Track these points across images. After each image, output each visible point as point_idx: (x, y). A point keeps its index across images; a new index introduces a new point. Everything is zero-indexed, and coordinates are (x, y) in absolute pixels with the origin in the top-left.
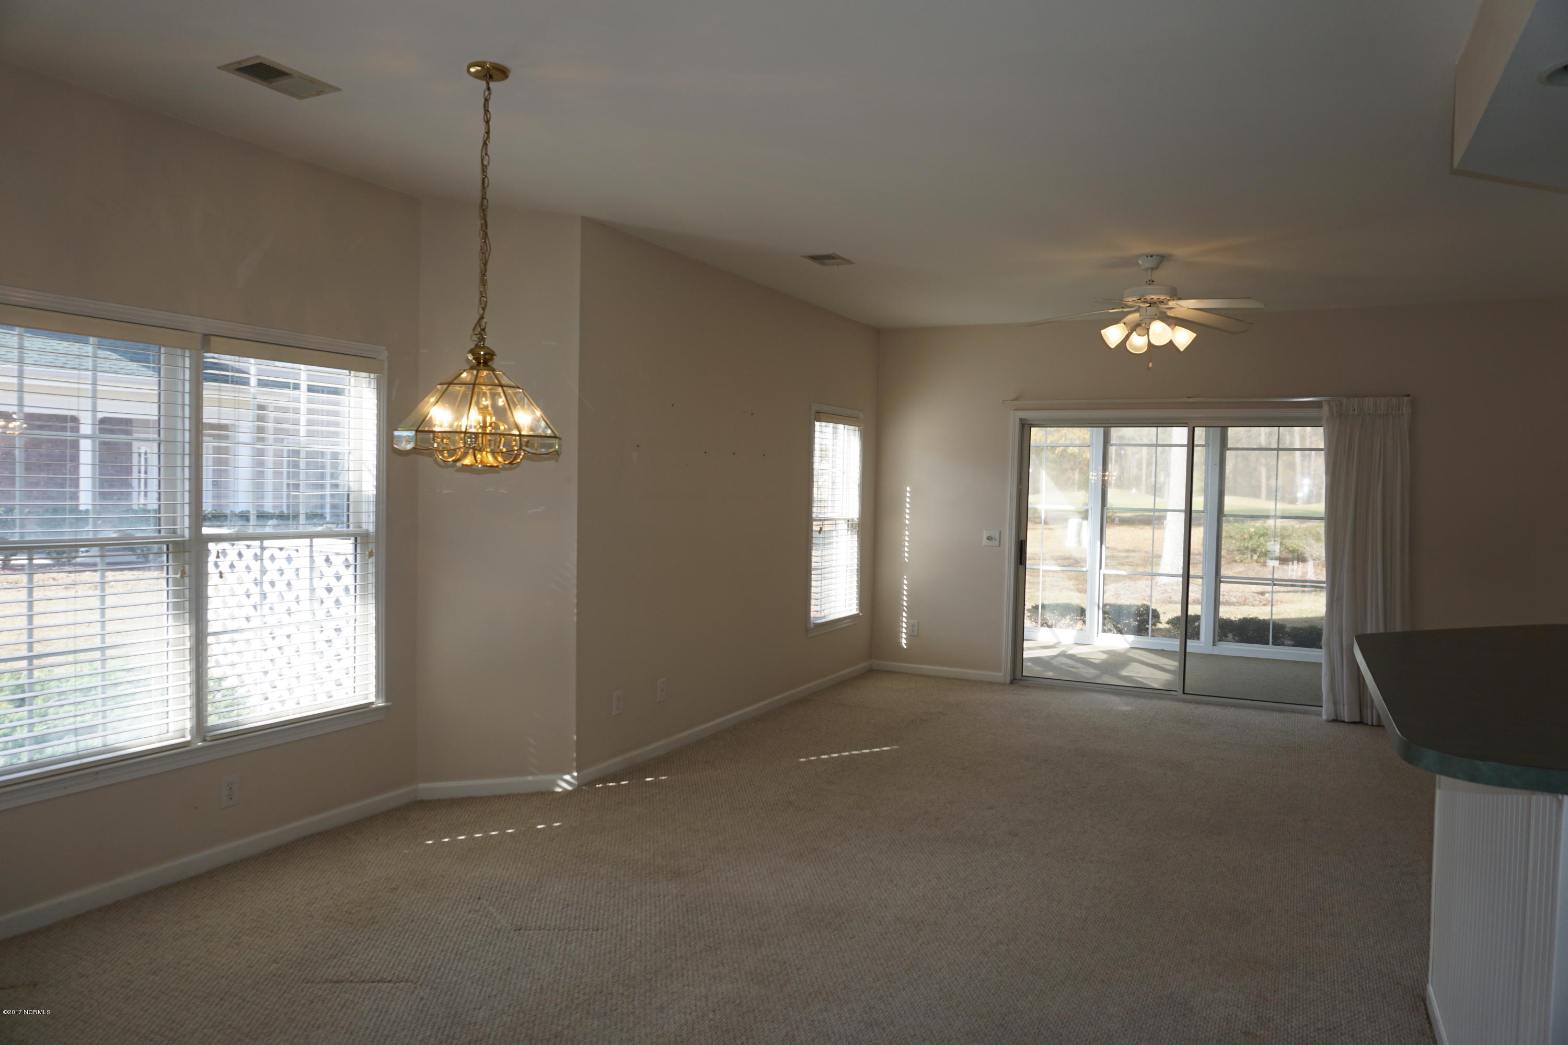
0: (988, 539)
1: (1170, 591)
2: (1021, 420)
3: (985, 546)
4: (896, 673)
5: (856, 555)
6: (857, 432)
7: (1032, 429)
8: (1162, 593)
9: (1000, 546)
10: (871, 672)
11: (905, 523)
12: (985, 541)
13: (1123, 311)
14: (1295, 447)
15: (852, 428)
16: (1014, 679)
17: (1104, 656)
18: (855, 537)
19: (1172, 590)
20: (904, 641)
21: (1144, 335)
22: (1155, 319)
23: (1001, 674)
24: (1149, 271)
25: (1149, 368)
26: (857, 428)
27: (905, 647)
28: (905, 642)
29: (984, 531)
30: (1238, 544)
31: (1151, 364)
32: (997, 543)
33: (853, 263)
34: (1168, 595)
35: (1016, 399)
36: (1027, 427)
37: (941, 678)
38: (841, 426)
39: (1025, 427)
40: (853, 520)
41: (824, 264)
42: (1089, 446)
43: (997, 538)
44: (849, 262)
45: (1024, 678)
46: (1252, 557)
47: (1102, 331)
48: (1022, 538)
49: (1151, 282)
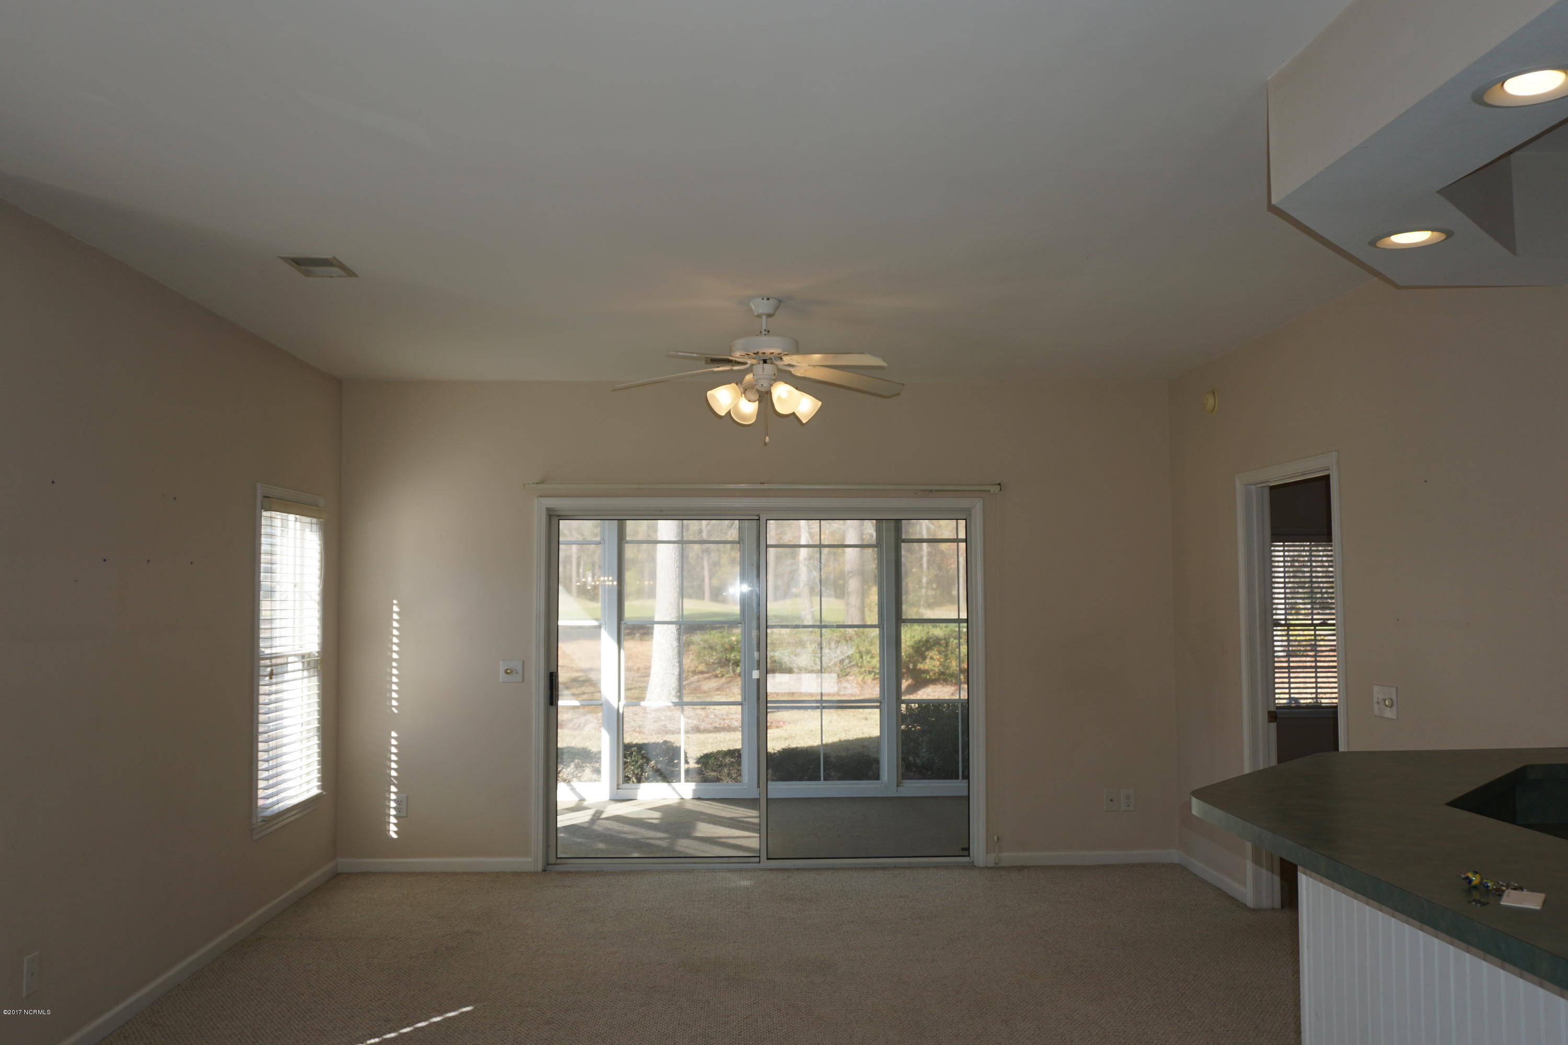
0: (507, 673)
1: (663, 718)
2: (548, 510)
3: (502, 682)
4: (374, 874)
5: (316, 708)
6: (314, 527)
7: (561, 521)
8: (655, 722)
9: (523, 681)
10: (337, 878)
11: (391, 656)
12: (502, 676)
13: (732, 371)
14: (846, 543)
15: (308, 519)
16: (548, 864)
17: (657, 815)
18: (315, 682)
19: (665, 717)
20: (393, 828)
21: (755, 401)
22: (775, 381)
23: (530, 859)
24: (764, 317)
25: (766, 444)
26: (314, 520)
27: (395, 836)
28: (396, 829)
29: (501, 662)
30: (720, 655)
31: (767, 439)
32: (519, 677)
33: (357, 276)
34: (662, 723)
35: (542, 482)
36: (554, 520)
37: (446, 874)
38: (292, 517)
39: (554, 518)
40: (310, 655)
41: (308, 274)
42: (600, 543)
43: (520, 671)
44: (350, 273)
45: (559, 861)
46: (734, 671)
47: (709, 393)
48: (553, 670)
49: (766, 333)
